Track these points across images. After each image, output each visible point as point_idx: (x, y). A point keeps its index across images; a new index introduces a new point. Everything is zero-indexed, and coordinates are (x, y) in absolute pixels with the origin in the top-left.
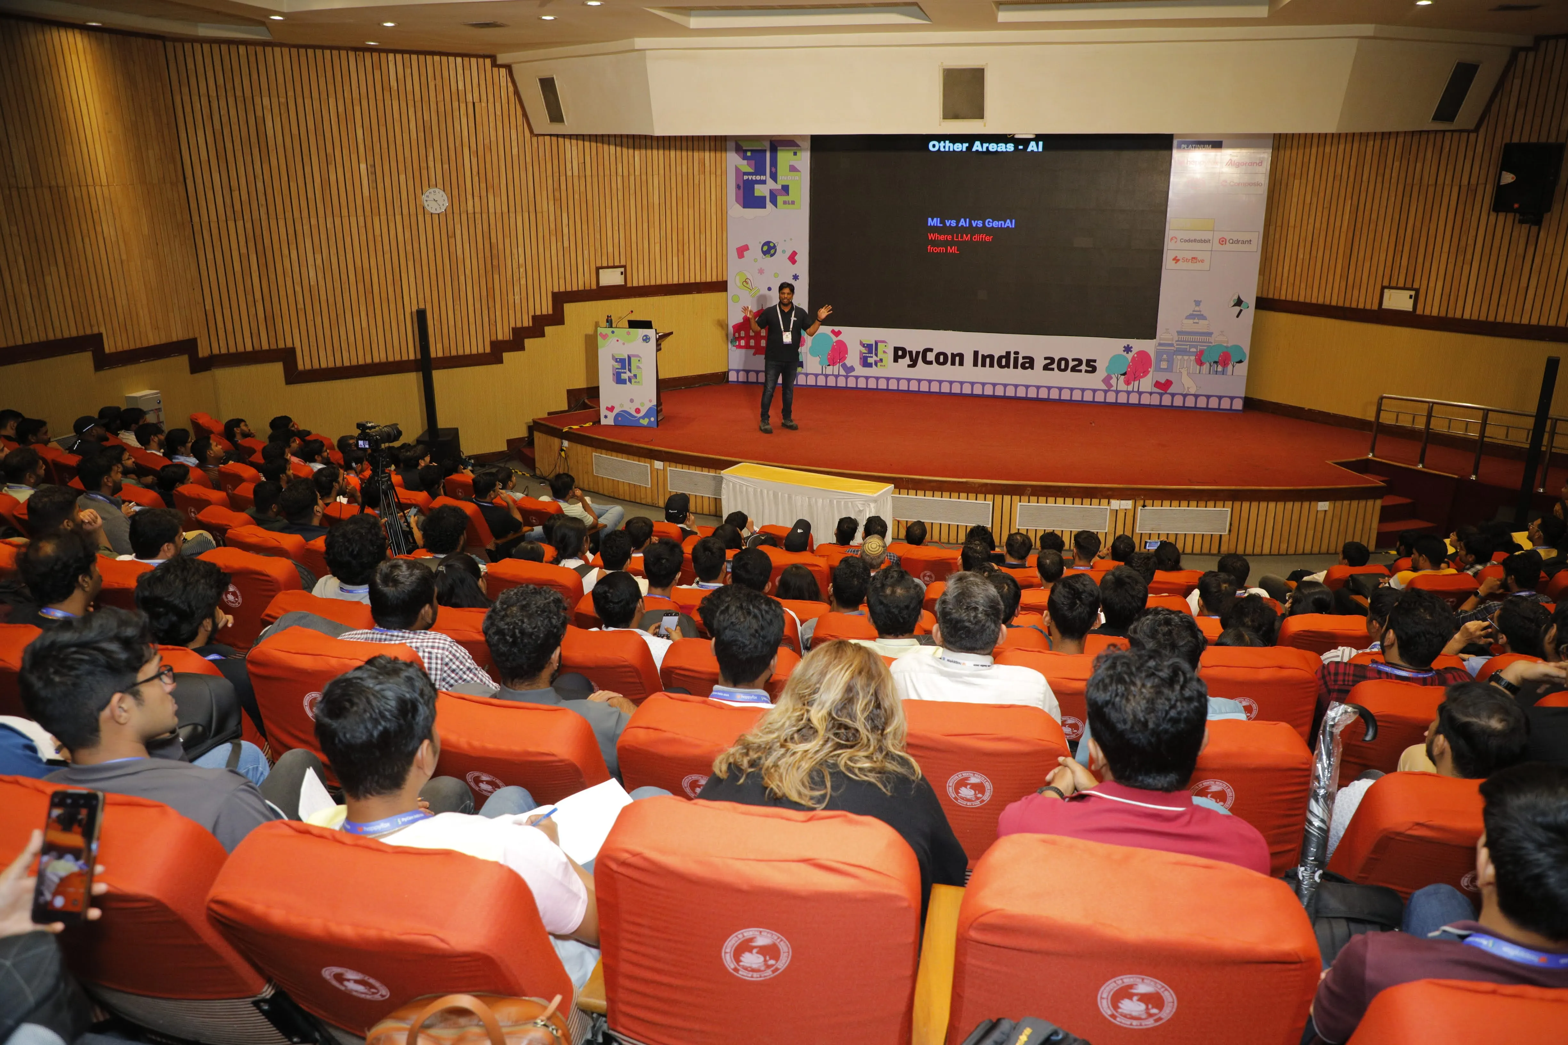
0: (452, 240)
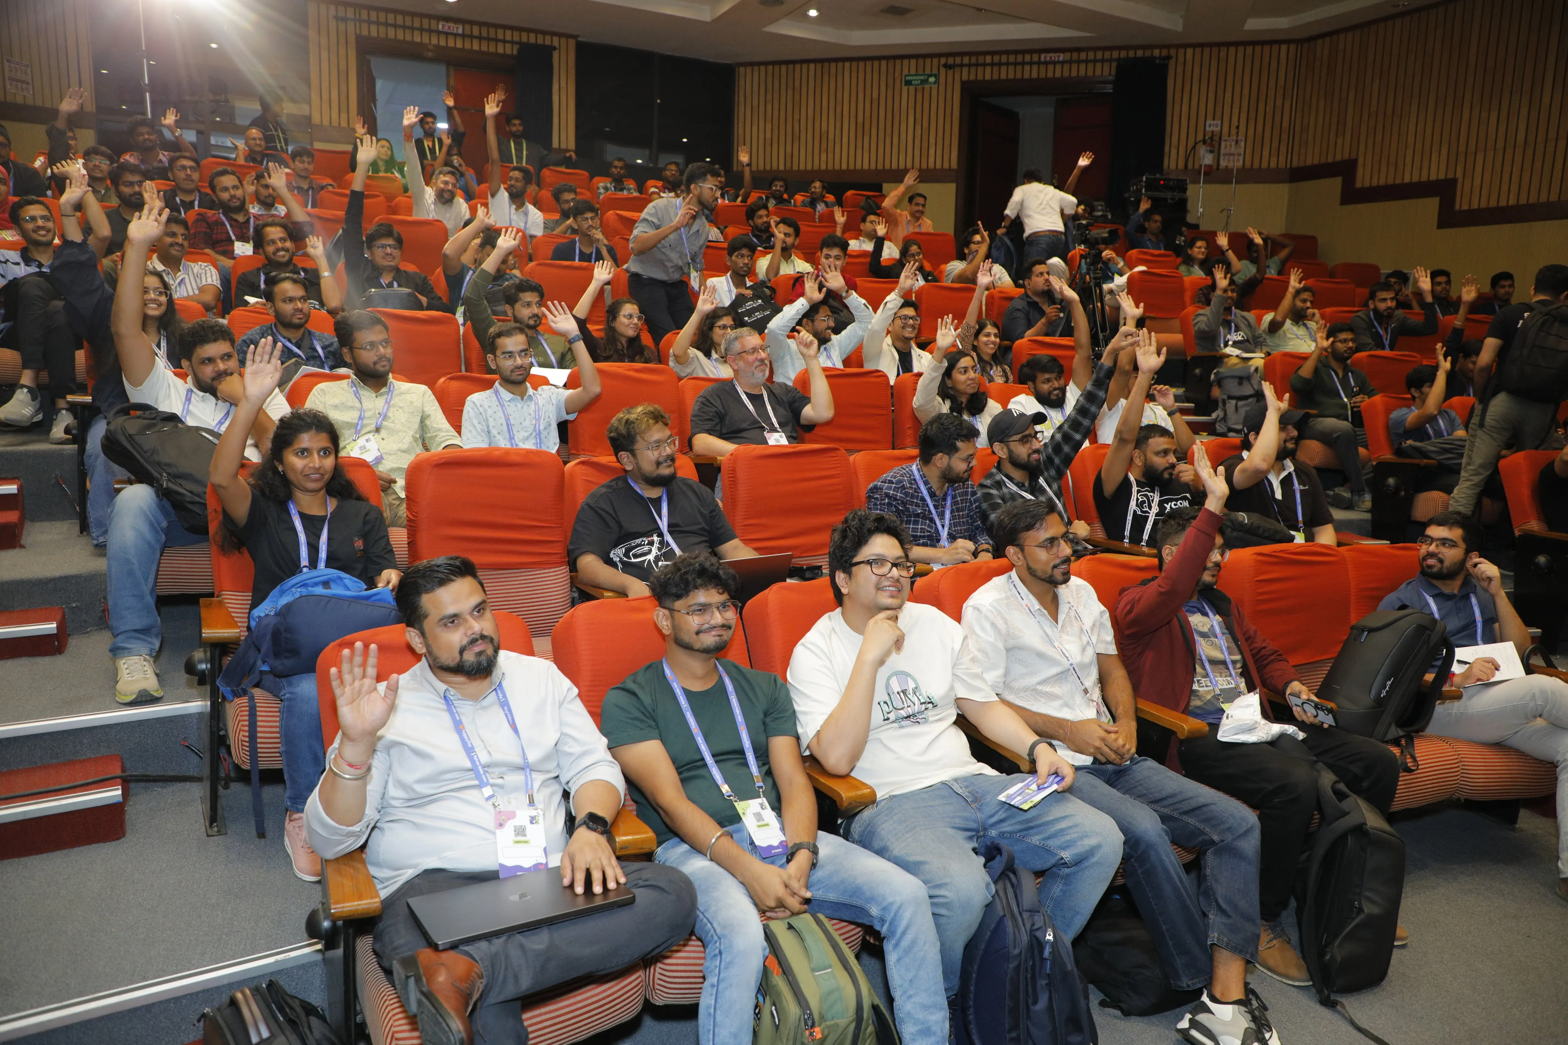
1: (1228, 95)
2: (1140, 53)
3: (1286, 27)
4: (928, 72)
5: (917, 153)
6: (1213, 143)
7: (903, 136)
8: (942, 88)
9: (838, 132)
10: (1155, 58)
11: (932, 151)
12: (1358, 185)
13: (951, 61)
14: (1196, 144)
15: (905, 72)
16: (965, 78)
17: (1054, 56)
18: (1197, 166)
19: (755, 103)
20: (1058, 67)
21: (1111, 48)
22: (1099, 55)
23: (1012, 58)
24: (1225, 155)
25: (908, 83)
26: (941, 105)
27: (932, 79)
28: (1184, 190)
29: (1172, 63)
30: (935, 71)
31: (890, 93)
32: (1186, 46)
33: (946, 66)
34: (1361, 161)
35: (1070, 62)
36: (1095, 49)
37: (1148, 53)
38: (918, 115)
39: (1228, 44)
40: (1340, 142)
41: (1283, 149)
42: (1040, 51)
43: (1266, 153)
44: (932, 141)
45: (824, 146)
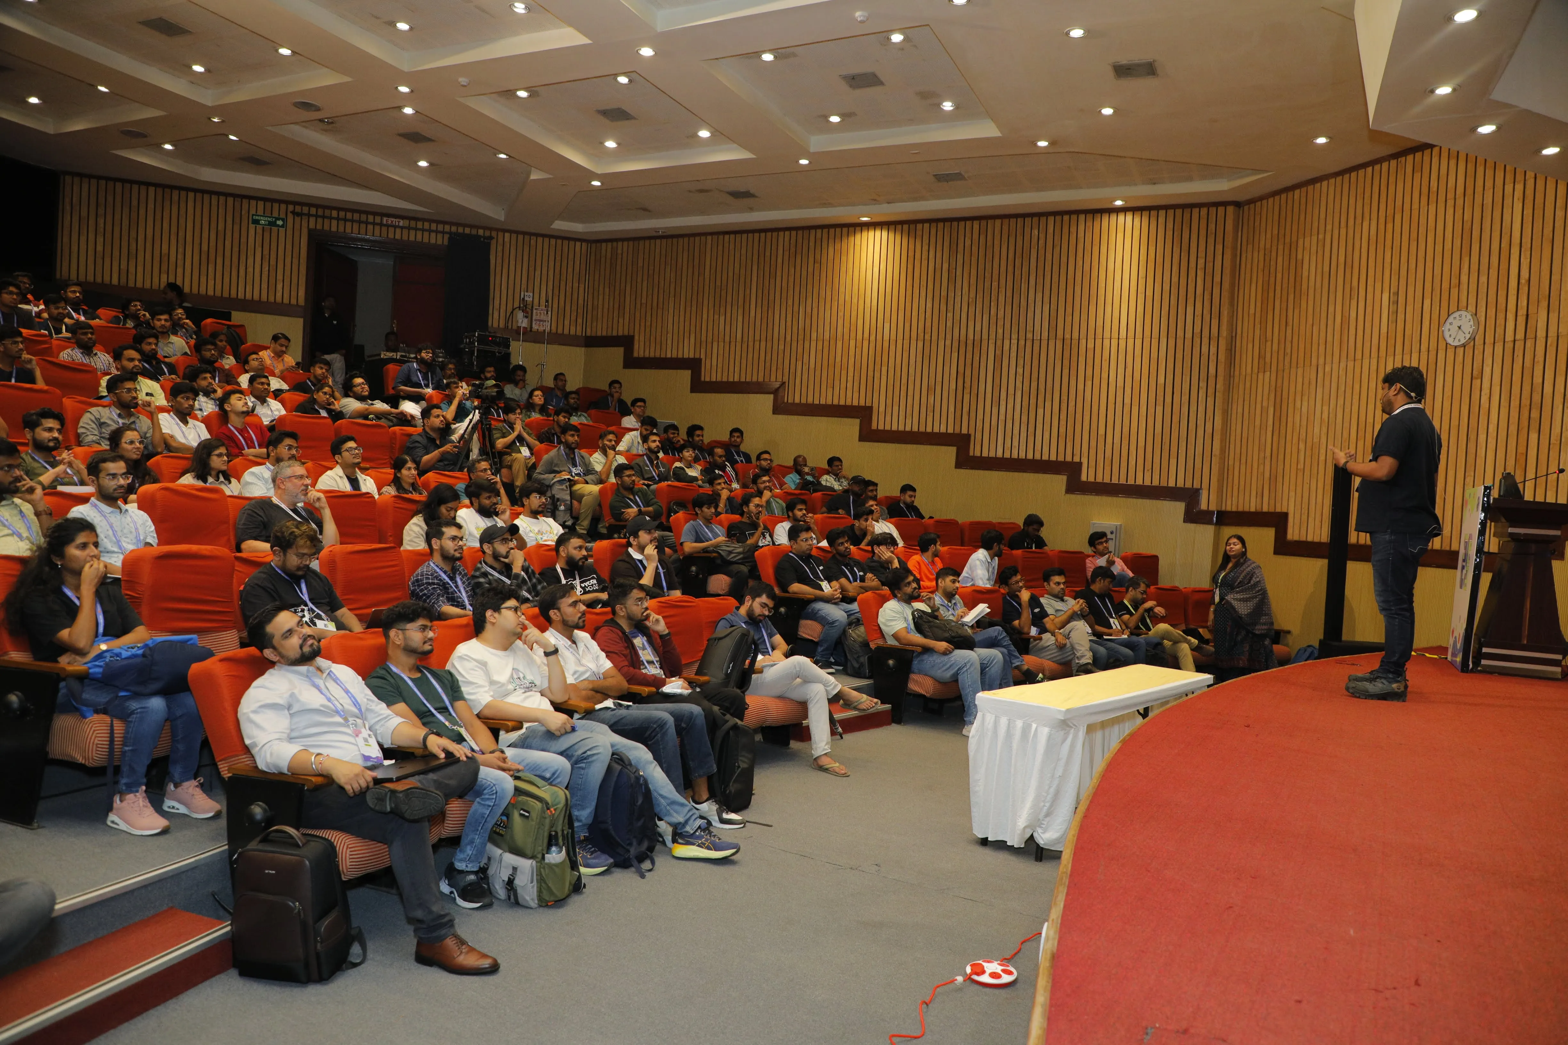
0: (1477, 383)
1: (538, 273)
2: (467, 231)
3: (581, 231)
4: (275, 214)
5: (264, 286)
6: (526, 308)
7: (250, 270)
8: (290, 232)
9: (180, 256)
10: (480, 236)
11: (279, 287)
12: (636, 355)
13: (298, 209)
14: (513, 310)
15: (253, 212)
16: (312, 226)
17: (395, 221)
18: (515, 327)
19: (84, 213)
20: (398, 231)
21: (444, 223)
22: (434, 227)
23: (356, 216)
24: (536, 320)
25: (256, 222)
26: (289, 247)
27: (280, 223)
28: (508, 346)
29: (493, 242)
30: (283, 216)
31: (237, 227)
32: (504, 231)
33: (293, 213)
34: (636, 338)
35: (409, 228)
36: (431, 221)
37: (474, 232)
38: (266, 252)
39: (537, 235)
40: (621, 321)
41: (580, 321)
42: (383, 215)
43: (567, 322)
44: (280, 277)
45: (164, 268)
